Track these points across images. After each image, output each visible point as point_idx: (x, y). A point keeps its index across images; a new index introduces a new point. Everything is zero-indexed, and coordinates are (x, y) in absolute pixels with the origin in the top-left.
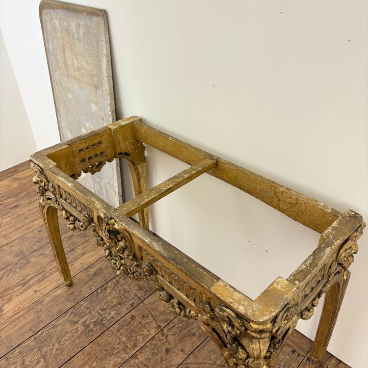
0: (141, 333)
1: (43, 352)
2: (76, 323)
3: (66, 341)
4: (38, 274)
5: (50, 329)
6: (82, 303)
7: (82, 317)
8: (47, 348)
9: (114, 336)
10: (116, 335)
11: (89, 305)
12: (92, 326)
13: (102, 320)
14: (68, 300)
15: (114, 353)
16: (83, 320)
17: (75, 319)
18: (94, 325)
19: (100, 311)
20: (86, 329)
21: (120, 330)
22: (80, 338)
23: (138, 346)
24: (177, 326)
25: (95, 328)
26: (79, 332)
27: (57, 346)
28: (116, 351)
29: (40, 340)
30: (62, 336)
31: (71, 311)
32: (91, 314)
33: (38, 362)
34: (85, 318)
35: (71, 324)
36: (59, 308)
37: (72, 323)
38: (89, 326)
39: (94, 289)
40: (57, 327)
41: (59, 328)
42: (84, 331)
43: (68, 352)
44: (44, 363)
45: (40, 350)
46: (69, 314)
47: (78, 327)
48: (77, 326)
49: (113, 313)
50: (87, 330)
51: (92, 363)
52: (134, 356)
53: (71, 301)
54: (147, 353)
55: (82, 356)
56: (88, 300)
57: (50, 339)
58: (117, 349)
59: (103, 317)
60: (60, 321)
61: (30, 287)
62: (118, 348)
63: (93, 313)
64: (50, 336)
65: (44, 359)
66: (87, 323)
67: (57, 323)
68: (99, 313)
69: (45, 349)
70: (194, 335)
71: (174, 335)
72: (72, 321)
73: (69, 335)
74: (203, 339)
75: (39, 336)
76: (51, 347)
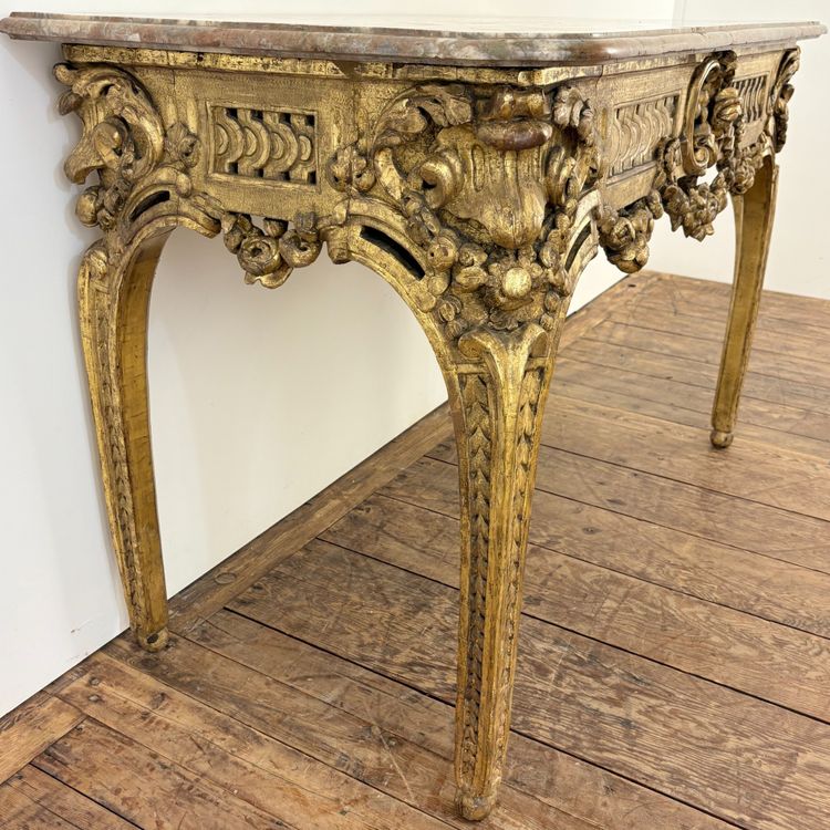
0: (571, 577)
1: (779, 769)
2: (627, 723)
3: (700, 724)
5: (695, 787)
6: (544, 735)
7: (597, 713)
8: (760, 764)
9: (613, 625)
10: (610, 619)
11: (543, 712)
12: (613, 680)
13: (580, 662)
14: (551, 783)
15: (659, 612)
16: (605, 708)
17: (616, 730)
18: (607, 675)
19: (553, 676)
20: (633, 690)
22: (670, 694)
23: (611, 576)
25: (616, 670)
26: (653, 702)
27: (732, 743)
28: (651, 609)
29: (753, 798)
30: (694, 741)
31: (592, 755)
32: (573, 695)
33: (813, 768)
34: (595, 705)
35: (639, 735)
36: (602, 799)
37: (633, 733)
38: (617, 688)
40: (673, 771)
41: (674, 761)
42: (641, 692)
43: (729, 705)
44: (804, 751)
45: (781, 783)
46: (606, 754)
47: (640, 712)
48: (634, 716)
49: (540, 646)
50: (633, 686)
51: (714, 644)
52: (642, 576)
53: (552, 771)
55: (716, 669)
56: (524, 722)
57: (726, 770)
58: (646, 610)
59: (568, 664)
60: (648, 770)
62: (641, 608)
63: (569, 691)
64: (718, 778)
65: (793, 756)
66: (612, 694)
67: (662, 775)
68: (559, 677)
69: (765, 768)
72: (627, 736)
73: (677, 724)
75: (739, 810)
76: (749, 755)
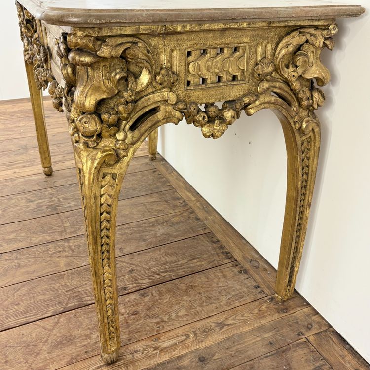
3: (12, 211)
4: (27, 162)
5: (5, 200)
6: (49, 189)
7: (41, 199)
9: (59, 220)
10: (62, 220)
11: (54, 193)
12: (44, 207)
13: (57, 206)
14: (38, 185)
15: (49, 232)
16: (40, 201)
17: (33, 199)
18: (47, 207)
19: (61, 199)
20: (37, 208)
21: (69, 217)
22: (25, 213)
23: (77, 233)
24: (131, 229)
25: (46, 210)
26: (29, 209)
30: (11, 207)
31: (34, 192)
32: (51, 199)
34: (43, 200)
35: (26, 201)
36: (25, 188)
37: (28, 201)
38: (42, 206)
39: (70, 182)
40: (12, 200)
41: (14, 201)
42: (34, 209)
43: (7, 219)
46: (31, 194)
48: (31, 204)
49: (73, 203)
51: (22, 233)
52: (67, 240)
53: (40, 186)
54: (82, 241)
55: (17, 226)
56: (57, 189)
58: (54, 230)
59: (60, 204)
60: (19, 197)
61: (12, 169)
62: (56, 229)
63: (53, 199)
66: (42, 204)
67: (14, 198)
68: (59, 200)
70: (144, 240)
71: (122, 235)
72: (29, 199)
73: (18, 208)
74: (152, 246)
